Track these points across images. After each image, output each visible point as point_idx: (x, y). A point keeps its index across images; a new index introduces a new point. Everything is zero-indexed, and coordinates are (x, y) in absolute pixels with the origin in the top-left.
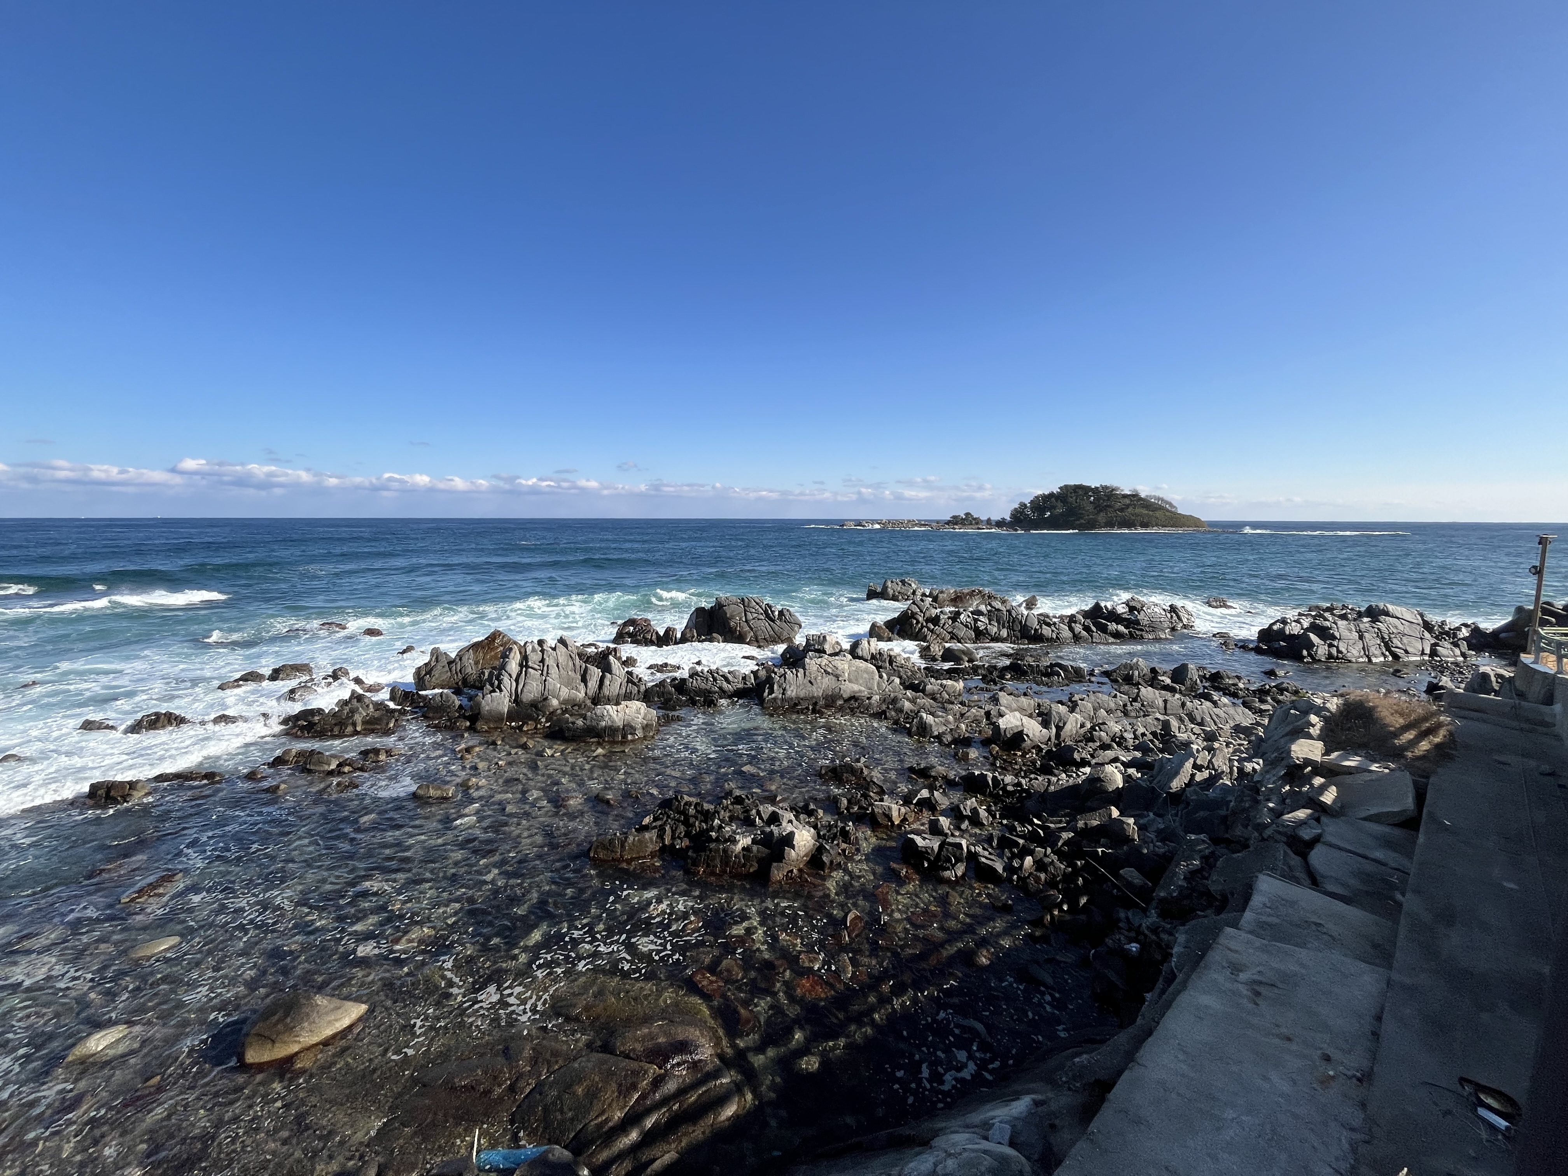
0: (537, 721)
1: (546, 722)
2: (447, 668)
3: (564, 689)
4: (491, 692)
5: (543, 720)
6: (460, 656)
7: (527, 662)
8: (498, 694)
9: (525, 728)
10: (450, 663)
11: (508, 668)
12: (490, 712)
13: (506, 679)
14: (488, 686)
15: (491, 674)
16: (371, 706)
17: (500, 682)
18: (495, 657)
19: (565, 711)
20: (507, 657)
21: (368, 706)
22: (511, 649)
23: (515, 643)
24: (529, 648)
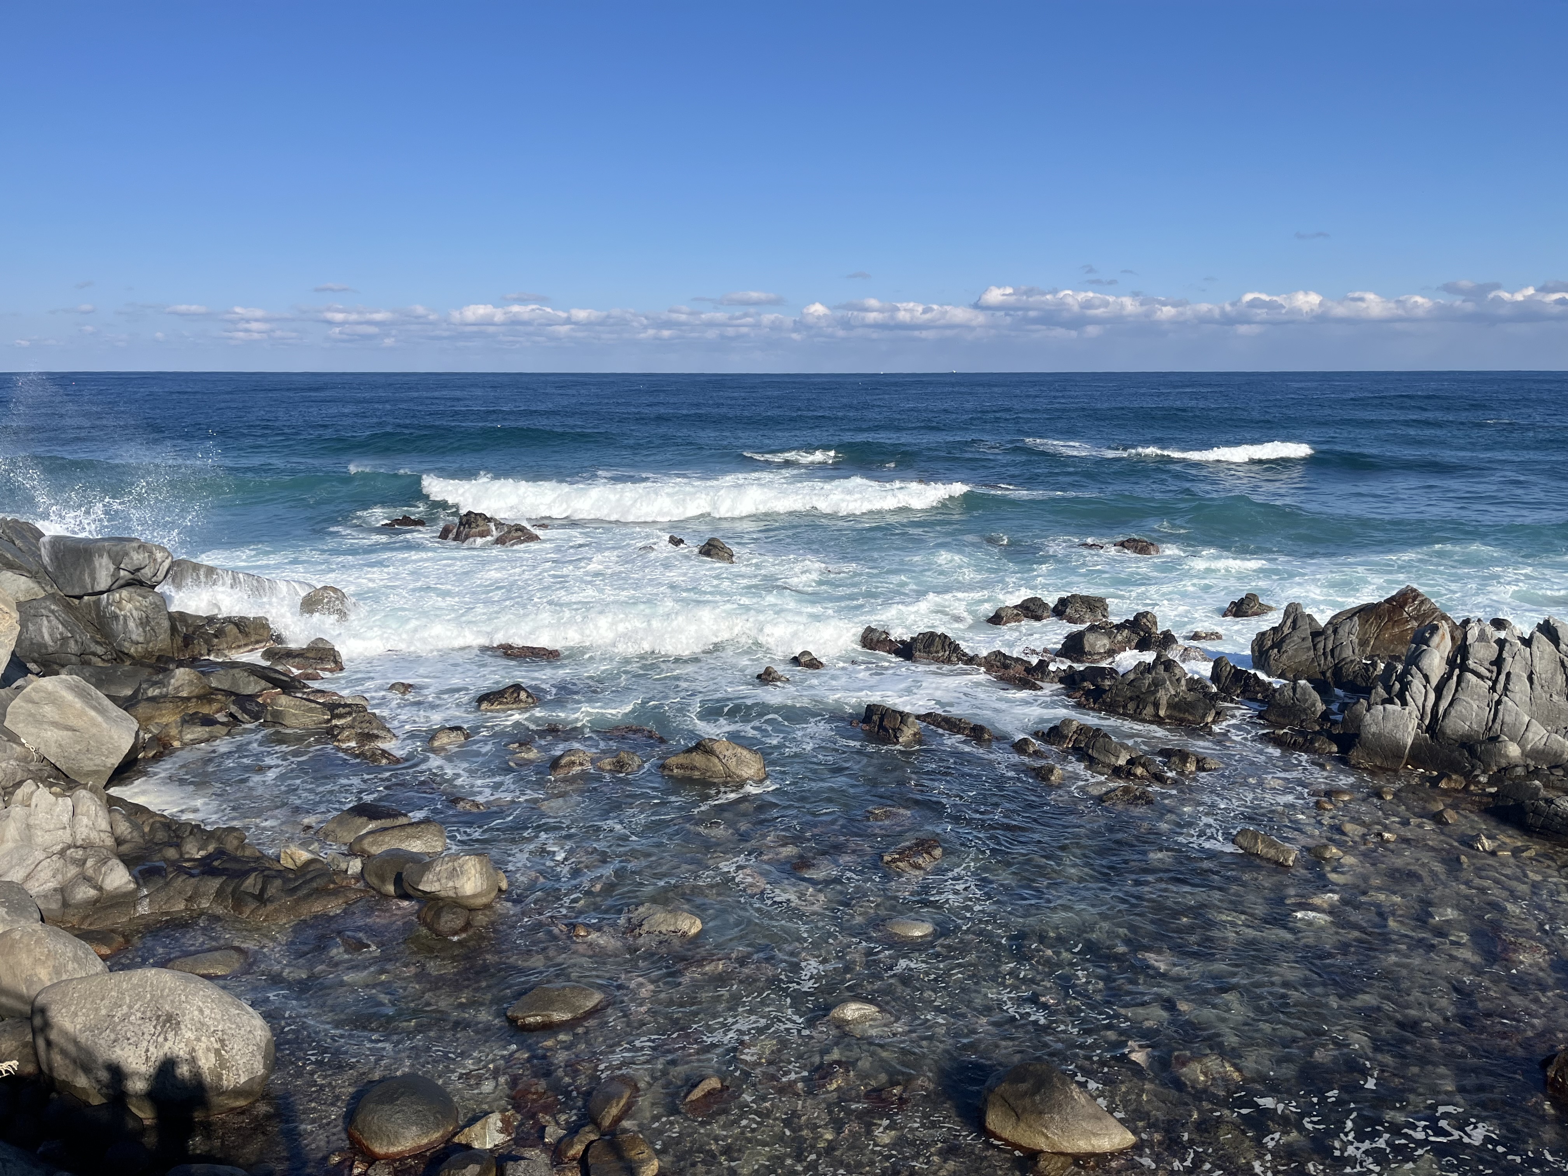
0: (1470, 778)
1: (1490, 783)
2: (1309, 643)
3: (1536, 726)
4: (1384, 702)
5: (1483, 779)
6: (1335, 624)
7: (1465, 658)
8: (1397, 707)
9: (1443, 785)
10: (1317, 634)
11: (1425, 663)
12: (1378, 736)
13: (1417, 684)
14: (1380, 690)
15: (1390, 668)
16: (1183, 682)
17: (1405, 686)
18: (1400, 639)
19: (1535, 773)
20: (1426, 642)
21: (1178, 680)
22: (1434, 629)
23: (1445, 618)
24: (1473, 632)
